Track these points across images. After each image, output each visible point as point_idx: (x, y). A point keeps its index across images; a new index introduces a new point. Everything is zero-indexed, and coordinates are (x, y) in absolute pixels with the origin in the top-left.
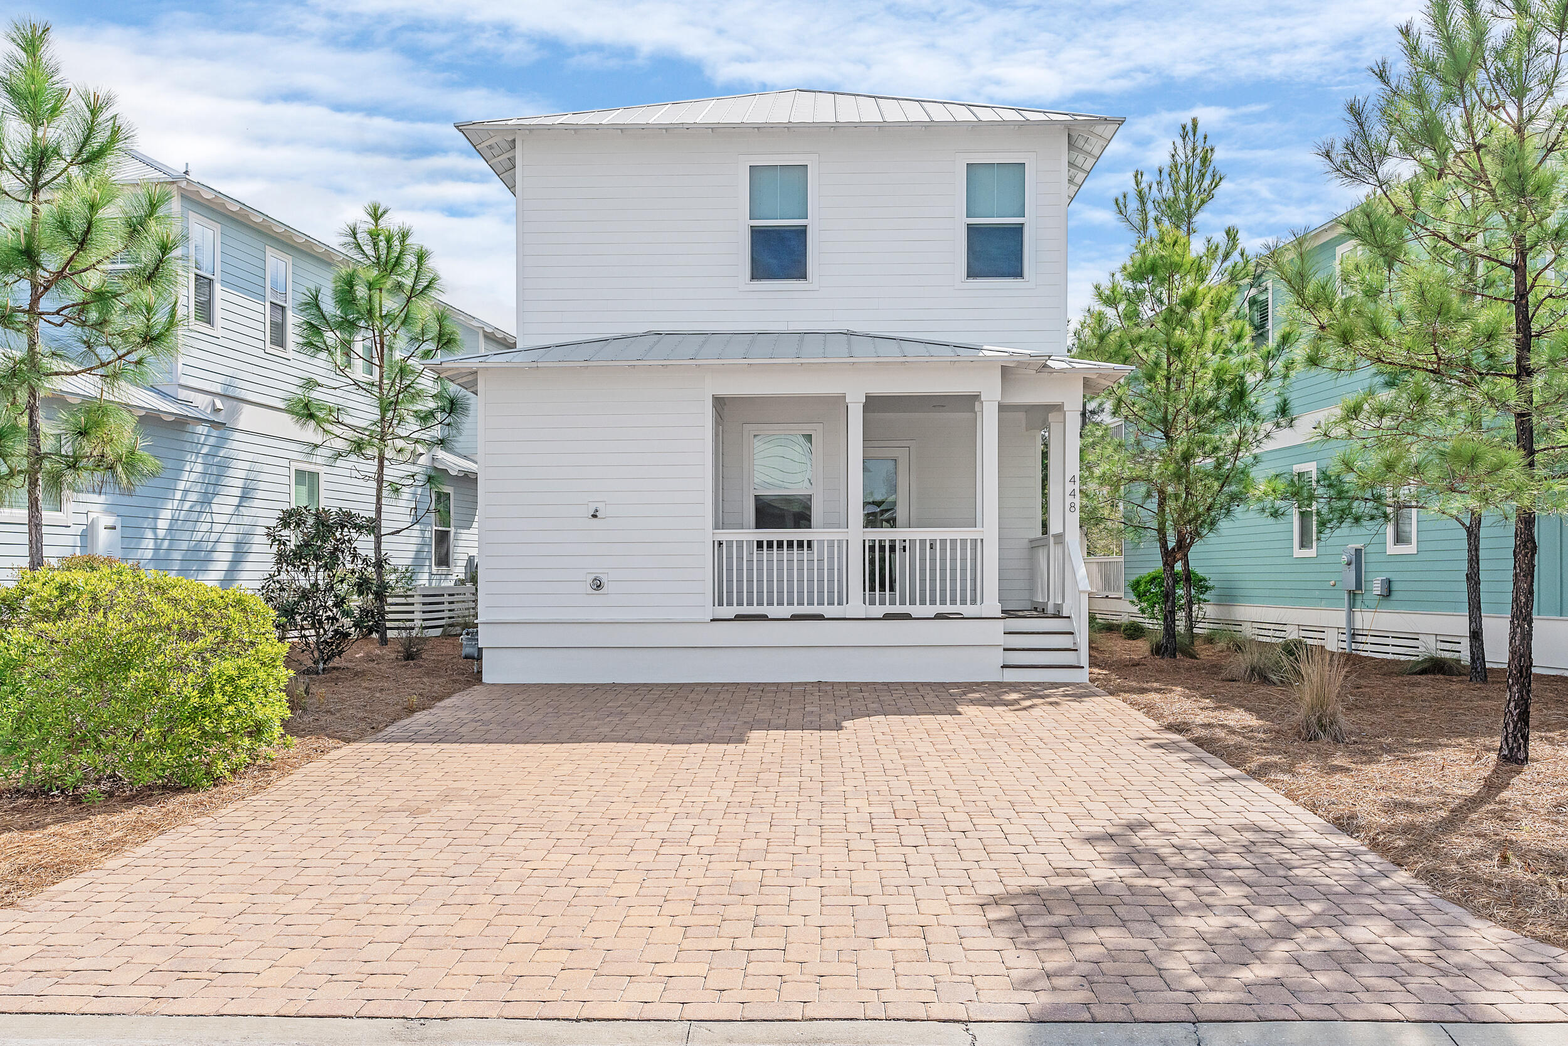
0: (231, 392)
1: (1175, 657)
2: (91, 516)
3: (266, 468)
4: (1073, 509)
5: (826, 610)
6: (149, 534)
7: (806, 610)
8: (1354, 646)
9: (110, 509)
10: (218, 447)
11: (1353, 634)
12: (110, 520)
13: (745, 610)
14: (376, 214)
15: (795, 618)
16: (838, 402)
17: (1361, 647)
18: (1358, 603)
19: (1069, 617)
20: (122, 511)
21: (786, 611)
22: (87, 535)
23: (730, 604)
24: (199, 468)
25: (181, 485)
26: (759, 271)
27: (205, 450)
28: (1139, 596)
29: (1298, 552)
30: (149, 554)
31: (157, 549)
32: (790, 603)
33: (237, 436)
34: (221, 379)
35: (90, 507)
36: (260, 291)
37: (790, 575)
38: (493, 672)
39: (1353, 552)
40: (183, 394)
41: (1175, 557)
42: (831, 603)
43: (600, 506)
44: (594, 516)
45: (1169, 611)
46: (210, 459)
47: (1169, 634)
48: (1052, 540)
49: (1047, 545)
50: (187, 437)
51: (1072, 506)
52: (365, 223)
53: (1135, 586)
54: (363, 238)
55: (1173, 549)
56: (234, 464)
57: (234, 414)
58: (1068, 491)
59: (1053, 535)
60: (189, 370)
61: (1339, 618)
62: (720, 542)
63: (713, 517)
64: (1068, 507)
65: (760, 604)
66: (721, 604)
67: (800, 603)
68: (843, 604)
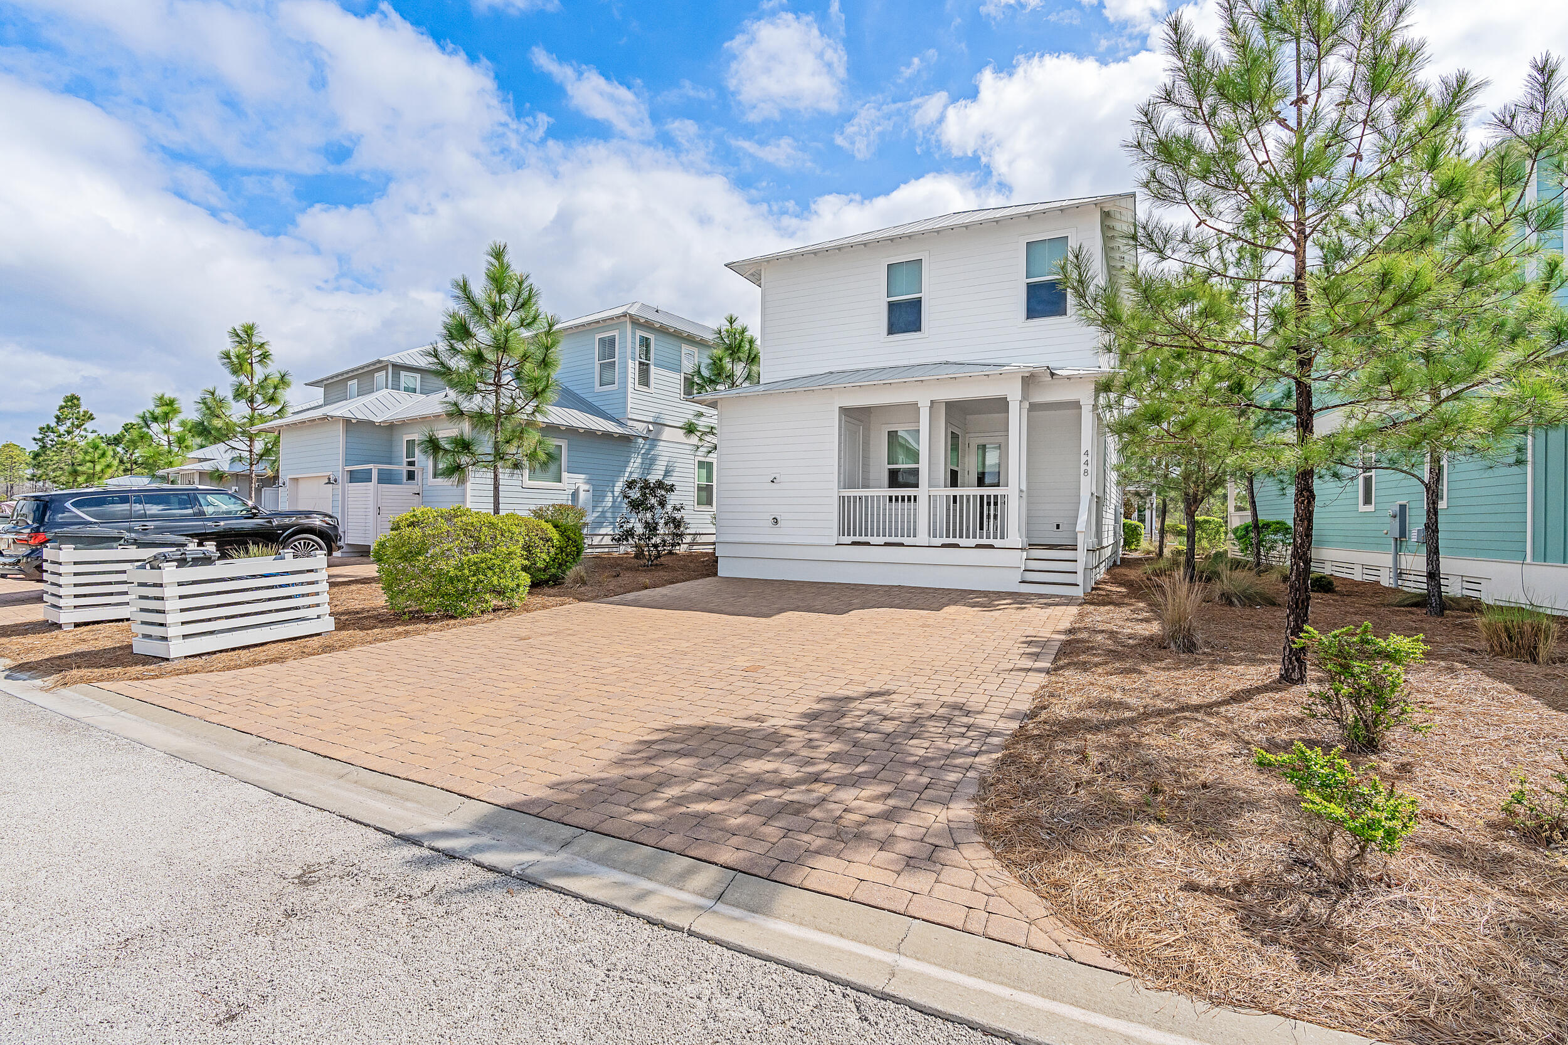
0: (658, 421)
2: (577, 485)
3: (679, 460)
4: (1086, 474)
5: (906, 540)
6: (610, 494)
7: (893, 540)
8: (1400, 582)
9: (587, 482)
10: (650, 450)
11: (1400, 573)
12: (587, 487)
13: (857, 539)
14: (731, 321)
15: (887, 544)
16: (914, 407)
17: (1407, 583)
18: (1404, 548)
20: (594, 482)
21: (881, 540)
22: (575, 495)
23: (849, 535)
24: (639, 460)
25: (629, 470)
26: (893, 328)
27: (642, 452)
29: (1362, 508)
30: (610, 504)
31: (614, 502)
32: (884, 536)
33: (661, 443)
34: (653, 414)
35: (577, 481)
36: (678, 368)
37: (890, 518)
38: (723, 570)
39: (1398, 509)
40: (630, 423)
42: (908, 536)
43: (777, 476)
44: (772, 482)
46: (645, 456)
50: (632, 445)
51: (1086, 471)
52: (726, 326)
54: (724, 334)
56: (661, 458)
57: (659, 433)
58: (1083, 461)
60: (633, 410)
61: (1387, 559)
62: (844, 497)
63: (839, 482)
64: (1082, 472)
65: (866, 535)
66: (844, 535)
67: (890, 536)
68: (915, 536)
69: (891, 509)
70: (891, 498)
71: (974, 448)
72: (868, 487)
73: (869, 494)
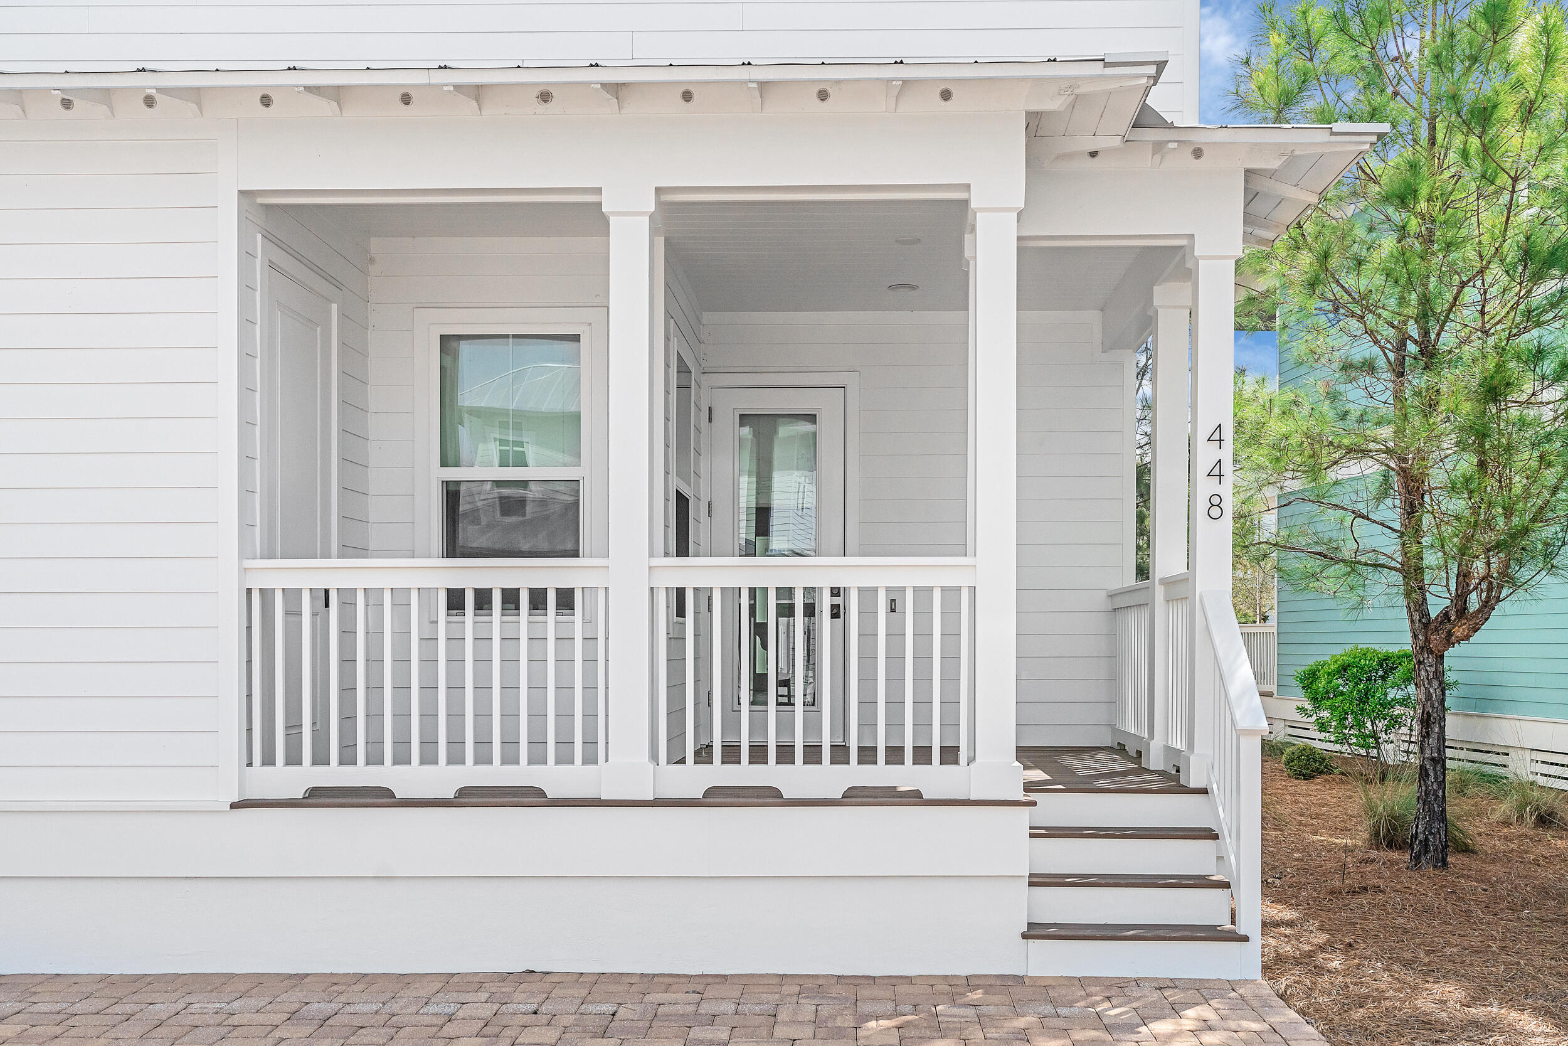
1: (1445, 864)
4: (1215, 512)
5: (553, 778)
7: (497, 775)
13: (334, 775)
19: (1204, 791)
21: (448, 778)
23: (293, 759)
28: (1316, 700)
32: (455, 758)
41: (1450, 634)
42: (564, 758)
45: (1433, 759)
47: (1431, 811)
48: (1160, 592)
49: (1147, 605)
51: (1216, 502)
53: (1309, 680)
55: (1445, 615)
58: (1204, 464)
59: (1166, 582)
62: (267, 594)
63: (245, 526)
64: (1202, 505)
65: (375, 758)
66: (269, 760)
67: (484, 758)
68: (590, 759)
69: (457, 640)
70: (455, 600)
71: (727, 420)
72: (362, 552)
73: (358, 581)
